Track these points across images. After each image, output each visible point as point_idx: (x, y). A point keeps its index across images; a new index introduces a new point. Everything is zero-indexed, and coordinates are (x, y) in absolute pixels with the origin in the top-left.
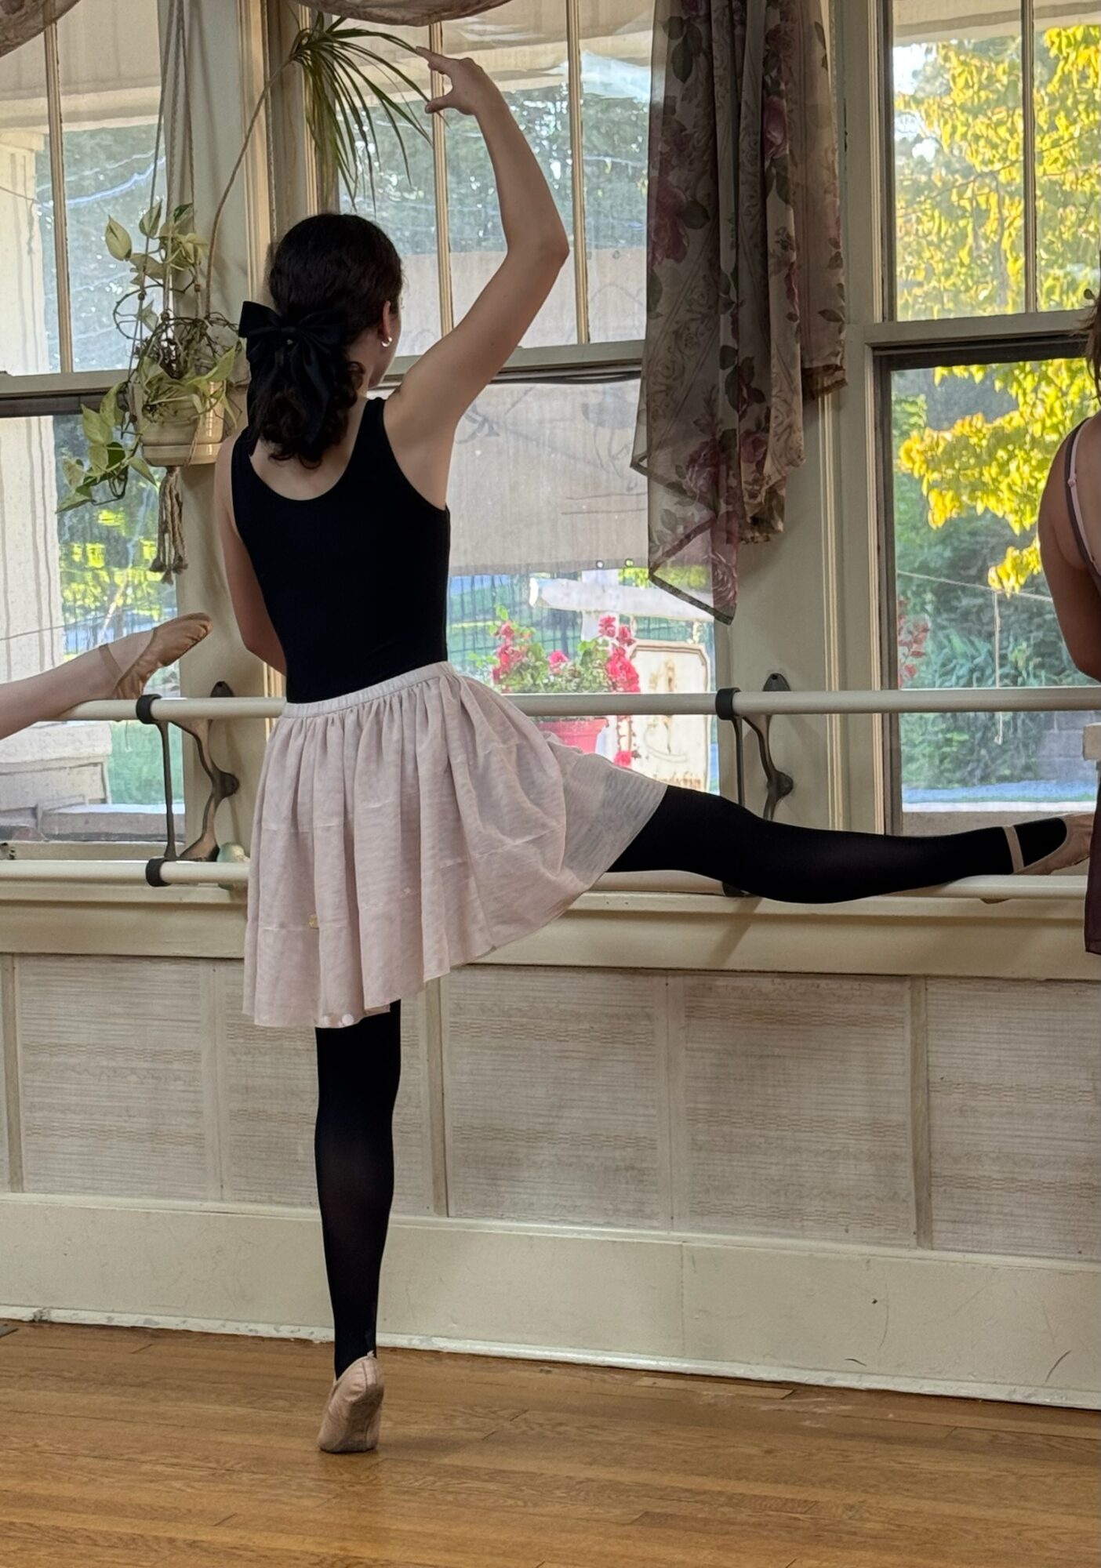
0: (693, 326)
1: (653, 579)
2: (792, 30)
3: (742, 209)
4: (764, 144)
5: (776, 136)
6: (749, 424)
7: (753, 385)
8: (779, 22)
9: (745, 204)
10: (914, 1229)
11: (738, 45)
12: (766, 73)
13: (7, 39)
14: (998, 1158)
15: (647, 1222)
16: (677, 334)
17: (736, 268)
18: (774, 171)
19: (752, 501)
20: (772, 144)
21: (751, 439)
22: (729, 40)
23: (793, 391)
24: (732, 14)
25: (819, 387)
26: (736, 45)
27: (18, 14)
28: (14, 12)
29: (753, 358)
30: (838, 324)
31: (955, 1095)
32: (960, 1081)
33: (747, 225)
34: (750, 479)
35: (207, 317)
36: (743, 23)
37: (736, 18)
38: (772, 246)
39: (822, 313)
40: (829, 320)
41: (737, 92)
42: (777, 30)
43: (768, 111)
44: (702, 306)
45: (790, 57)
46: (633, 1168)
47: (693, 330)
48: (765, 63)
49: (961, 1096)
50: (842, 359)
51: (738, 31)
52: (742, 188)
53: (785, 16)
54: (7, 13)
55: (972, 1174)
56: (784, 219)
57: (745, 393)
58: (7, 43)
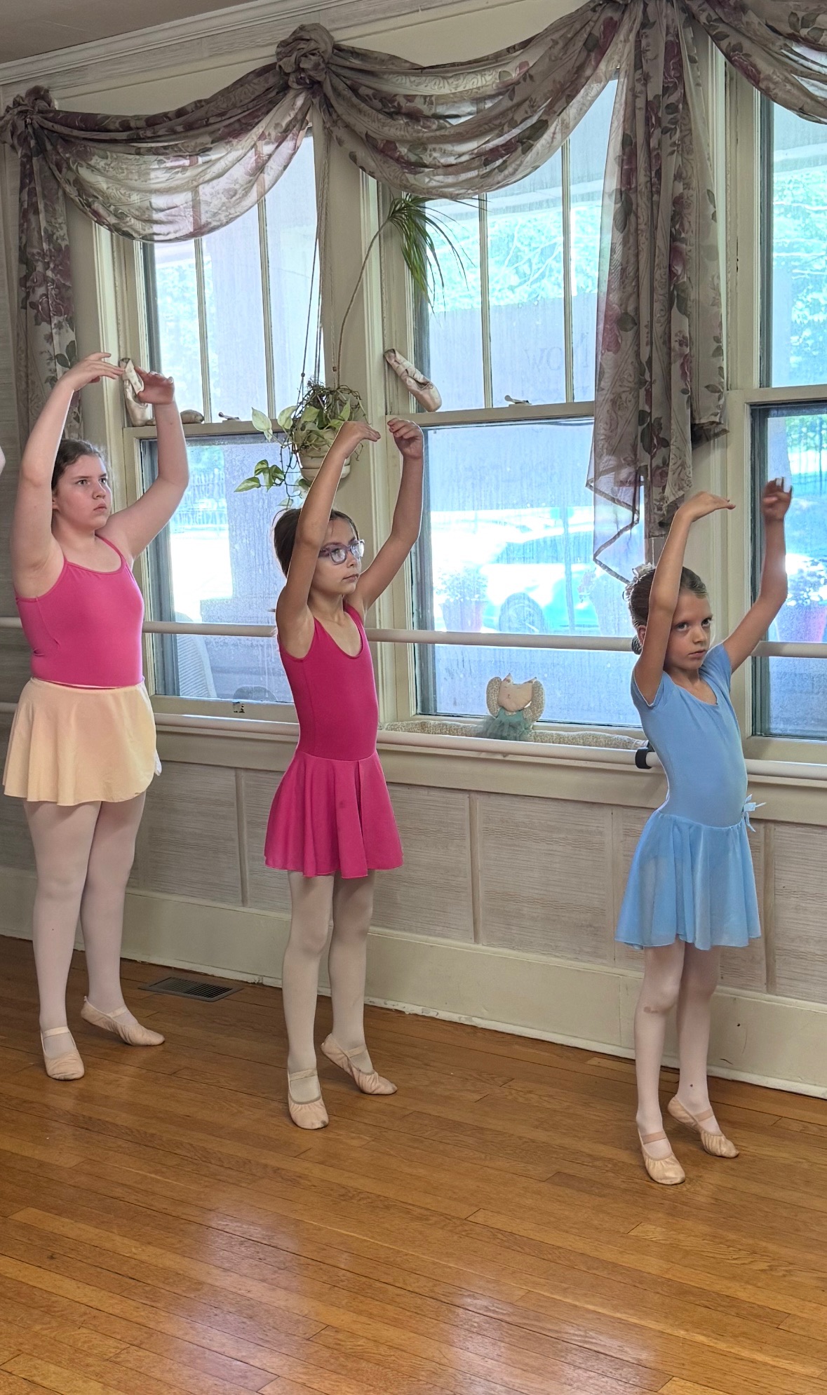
0: (624, 396)
1: (595, 560)
2: (692, 196)
3: (655, 319)
4: (672, 274)
5: (678, 269)
6: (657, 461)
7: (661, 436)
8: (681, 191)
9: (657, 315)
10: (765, 981)
11: (655, 208)
12: (673, 226)
13: (230, 214)
14: (820, 941)
15: (600, 960)
16: (614, 402)
17: (650, 358)
18: (675, 293)
19: (659, 512)
20: (675, 275)
21: (660, 471)
22: (649, 205)
23: (685, 441)
24: (652, 185)
25: (712, 433)
26: (654, 206)
27: (234, 198)
28: (232, 198)
29: (661, 418)
30: (717, 394)
31: (793, 899)
32: (796, 890)
33: (658, 329)
34: (658, 498)
35: (339, 388)
36: (659, 192)
37: (654, 189)
38: (675, 345)
39: (707, 387)
40: (712, 392)
41: (653, 238)
42: (681, 197)
43: (675, 253)
44: (630, 382)
45: (690, 214)
46: (591, 926)
47: (624, 399)
48: (672, 219)
49: (797, 900)
50: (721, 417)
51: (655, 197)
52: (656, 305)
53: (687, 186)
54: (227, 198)
55: (802, 950)
56: (681, 325)
57: (655, 441)
58: (231, 216)
